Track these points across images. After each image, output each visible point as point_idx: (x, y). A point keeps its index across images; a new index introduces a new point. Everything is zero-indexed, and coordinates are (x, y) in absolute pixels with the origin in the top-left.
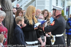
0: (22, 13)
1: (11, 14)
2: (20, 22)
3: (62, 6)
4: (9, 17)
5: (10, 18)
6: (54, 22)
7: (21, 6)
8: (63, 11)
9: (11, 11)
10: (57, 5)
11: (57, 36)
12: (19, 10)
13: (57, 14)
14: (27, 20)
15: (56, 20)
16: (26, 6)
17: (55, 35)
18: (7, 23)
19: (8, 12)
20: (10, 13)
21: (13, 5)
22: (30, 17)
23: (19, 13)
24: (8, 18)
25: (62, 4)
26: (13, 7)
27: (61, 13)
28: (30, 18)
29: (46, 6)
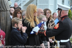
0: (21, 13)
1: (8, 15)
2: (16, 25)
3: (70, 5)
4: (5, 18)
5: (7, 19)
6: (58, 24)
7: (20, 5)
8: (70, 11)
9: (7, 11)
10: (63, 4)
11: (62, 41)
12: (17, 10)
13: (62, 15)
14: (28, 23)
15: (61, 22)
16: (26, 5)
17: (59, 40)
18: (3, 25)
19: (4, 12)
20: (6, 14)
21: (9, 4)
22: (31, 18)
23: (17, 13)
24: (4, 20)
25: (69, 2)
26: (10, 6)
27: (67, 14)
28: (31, 20)
29: (50, 4)
